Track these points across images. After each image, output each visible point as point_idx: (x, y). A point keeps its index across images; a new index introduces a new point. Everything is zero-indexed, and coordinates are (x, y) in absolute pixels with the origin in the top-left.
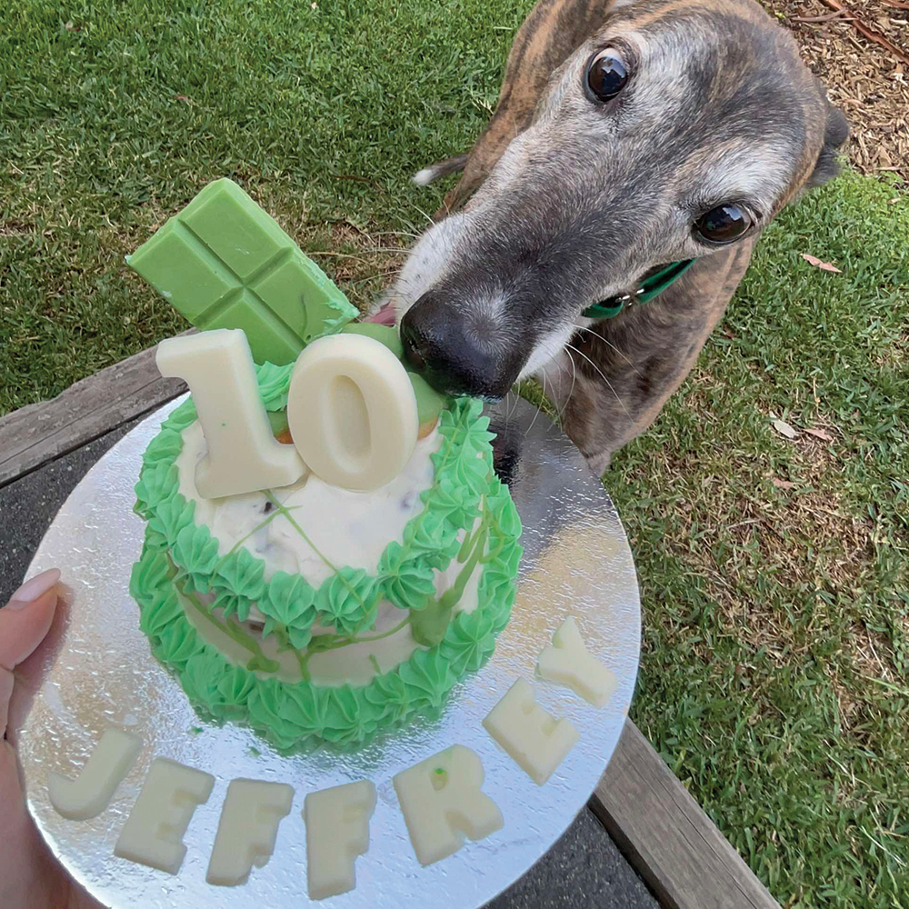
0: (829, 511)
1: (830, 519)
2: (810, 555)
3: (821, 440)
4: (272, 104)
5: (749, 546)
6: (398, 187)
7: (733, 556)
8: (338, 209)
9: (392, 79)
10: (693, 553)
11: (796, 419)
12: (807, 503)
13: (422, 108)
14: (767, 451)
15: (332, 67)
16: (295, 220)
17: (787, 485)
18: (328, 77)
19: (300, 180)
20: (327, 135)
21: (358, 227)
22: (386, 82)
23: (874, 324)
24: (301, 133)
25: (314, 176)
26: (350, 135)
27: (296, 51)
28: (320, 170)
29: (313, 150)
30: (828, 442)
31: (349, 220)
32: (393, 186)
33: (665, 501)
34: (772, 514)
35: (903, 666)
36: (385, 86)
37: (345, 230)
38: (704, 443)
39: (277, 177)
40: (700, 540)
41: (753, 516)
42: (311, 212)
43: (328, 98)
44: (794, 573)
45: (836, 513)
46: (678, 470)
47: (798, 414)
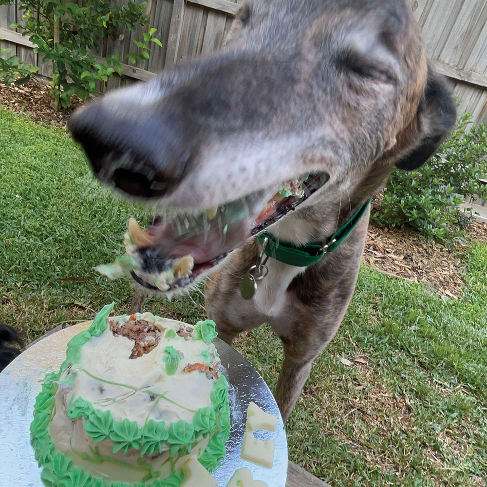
0: (383, 395)
1: (386, 398)
2: (386, 419)
3: (363, 364)
4: (4, 247)
5: (358, 423)
6: (103, 281)
7: (354, 430)
8: (67, 298)
9: (80, 227)
10: (336, 435)
11: (349, 356)
12: (373, 394)
13: (104, 238)
14: (345, 373)
15: (39, 224)
16: (39, 308)
17: (361, 388)
18: (38, 230)
19: (36, 286)
20: (48, 258)
21: (84, 305)
22: (76, 229)
23: (360, 307)
24: (29, 260)
25: (45, 282)
26: (63, 257)
27: (13, 218)
28: (49, 278)
29: (40, 268)
30: (366, 364)
31: (76, 302)
32: (99, 280)
33: (311, 412)
34: (360, 403)
35: (448, 460)
36: (77, 231)
37: (75, 309)
38: (316, 377)
39: (19, 286)
40: (336, 427)
41: (353, 408)
42: (50, 302)
43: (42, 240)
44: (384, 430)
45: (386, 395)
46: (309, 395)
47: (348, 353)
